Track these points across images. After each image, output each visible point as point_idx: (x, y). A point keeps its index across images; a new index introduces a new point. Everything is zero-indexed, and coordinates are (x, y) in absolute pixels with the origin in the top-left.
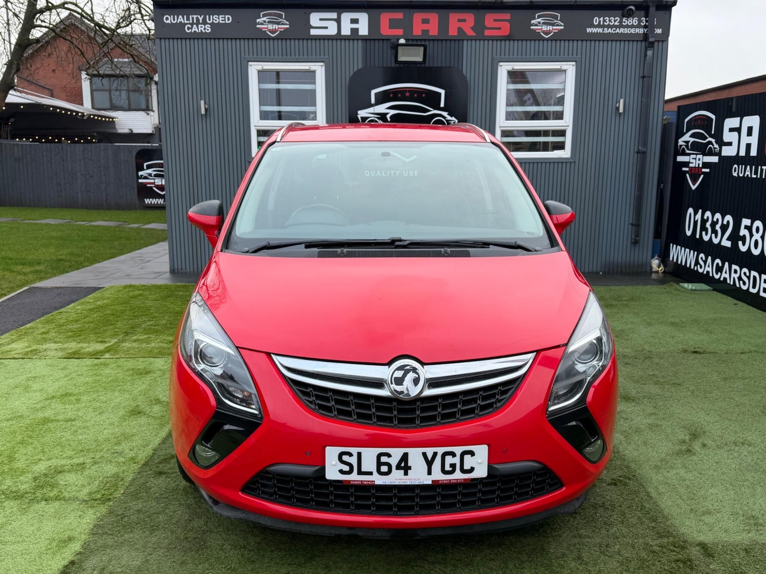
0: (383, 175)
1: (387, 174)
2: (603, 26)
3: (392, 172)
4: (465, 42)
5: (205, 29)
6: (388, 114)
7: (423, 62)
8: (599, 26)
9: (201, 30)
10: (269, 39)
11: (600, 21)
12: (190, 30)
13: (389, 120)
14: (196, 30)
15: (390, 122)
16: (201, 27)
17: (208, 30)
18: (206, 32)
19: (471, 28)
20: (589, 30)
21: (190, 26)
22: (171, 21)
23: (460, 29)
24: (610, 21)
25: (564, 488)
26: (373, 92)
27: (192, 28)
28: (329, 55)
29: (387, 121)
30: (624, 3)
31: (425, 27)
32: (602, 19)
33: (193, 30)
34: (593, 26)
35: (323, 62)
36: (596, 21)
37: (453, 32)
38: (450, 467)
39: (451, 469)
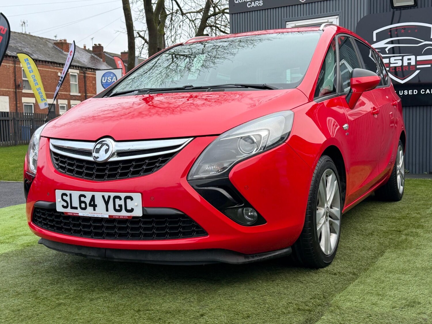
5: (259, 4)
6: (386, 47)
7: (414, 5)
9: (257, 5)
10: (300, 4)
12: (250, 6)
13: (387, 52)
14: (254, 5)
15: (388, 54)
16: (257, 3)
17: (261, 4)
18: (259, 6)
21: (250, 3)
22: (239, 2)
25: (209, 236)
26: (375, 33)
27: (251, 5)
28: (342, 10)
29: (386, 54)
33: (252, 5)
35: (338, 15)
38: (119, 207)
39: (119, 208)
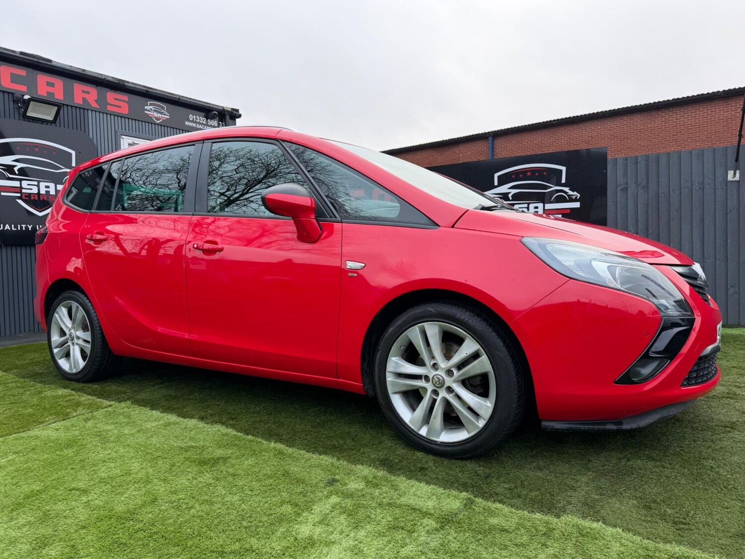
0: (13, 229)
1: (18, 228)
2: (196, 123)
3: (24, 226)
4: (90, 112)
8: (193, 121)
11: (193, 118)
15: (18, 175)
19: (95, 100)
20: (187, 123)
23: (84, 99)
24: (200, 119)
30: (211, 108)
31: (51, 90)
32: (194, 117)
34: (188, 120)
36: (191, 117)
37: (78, 101)
